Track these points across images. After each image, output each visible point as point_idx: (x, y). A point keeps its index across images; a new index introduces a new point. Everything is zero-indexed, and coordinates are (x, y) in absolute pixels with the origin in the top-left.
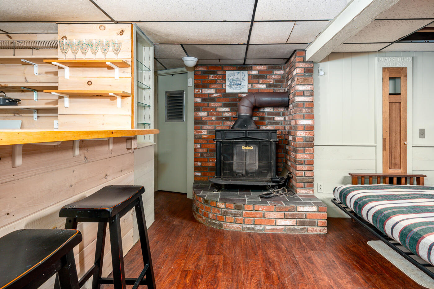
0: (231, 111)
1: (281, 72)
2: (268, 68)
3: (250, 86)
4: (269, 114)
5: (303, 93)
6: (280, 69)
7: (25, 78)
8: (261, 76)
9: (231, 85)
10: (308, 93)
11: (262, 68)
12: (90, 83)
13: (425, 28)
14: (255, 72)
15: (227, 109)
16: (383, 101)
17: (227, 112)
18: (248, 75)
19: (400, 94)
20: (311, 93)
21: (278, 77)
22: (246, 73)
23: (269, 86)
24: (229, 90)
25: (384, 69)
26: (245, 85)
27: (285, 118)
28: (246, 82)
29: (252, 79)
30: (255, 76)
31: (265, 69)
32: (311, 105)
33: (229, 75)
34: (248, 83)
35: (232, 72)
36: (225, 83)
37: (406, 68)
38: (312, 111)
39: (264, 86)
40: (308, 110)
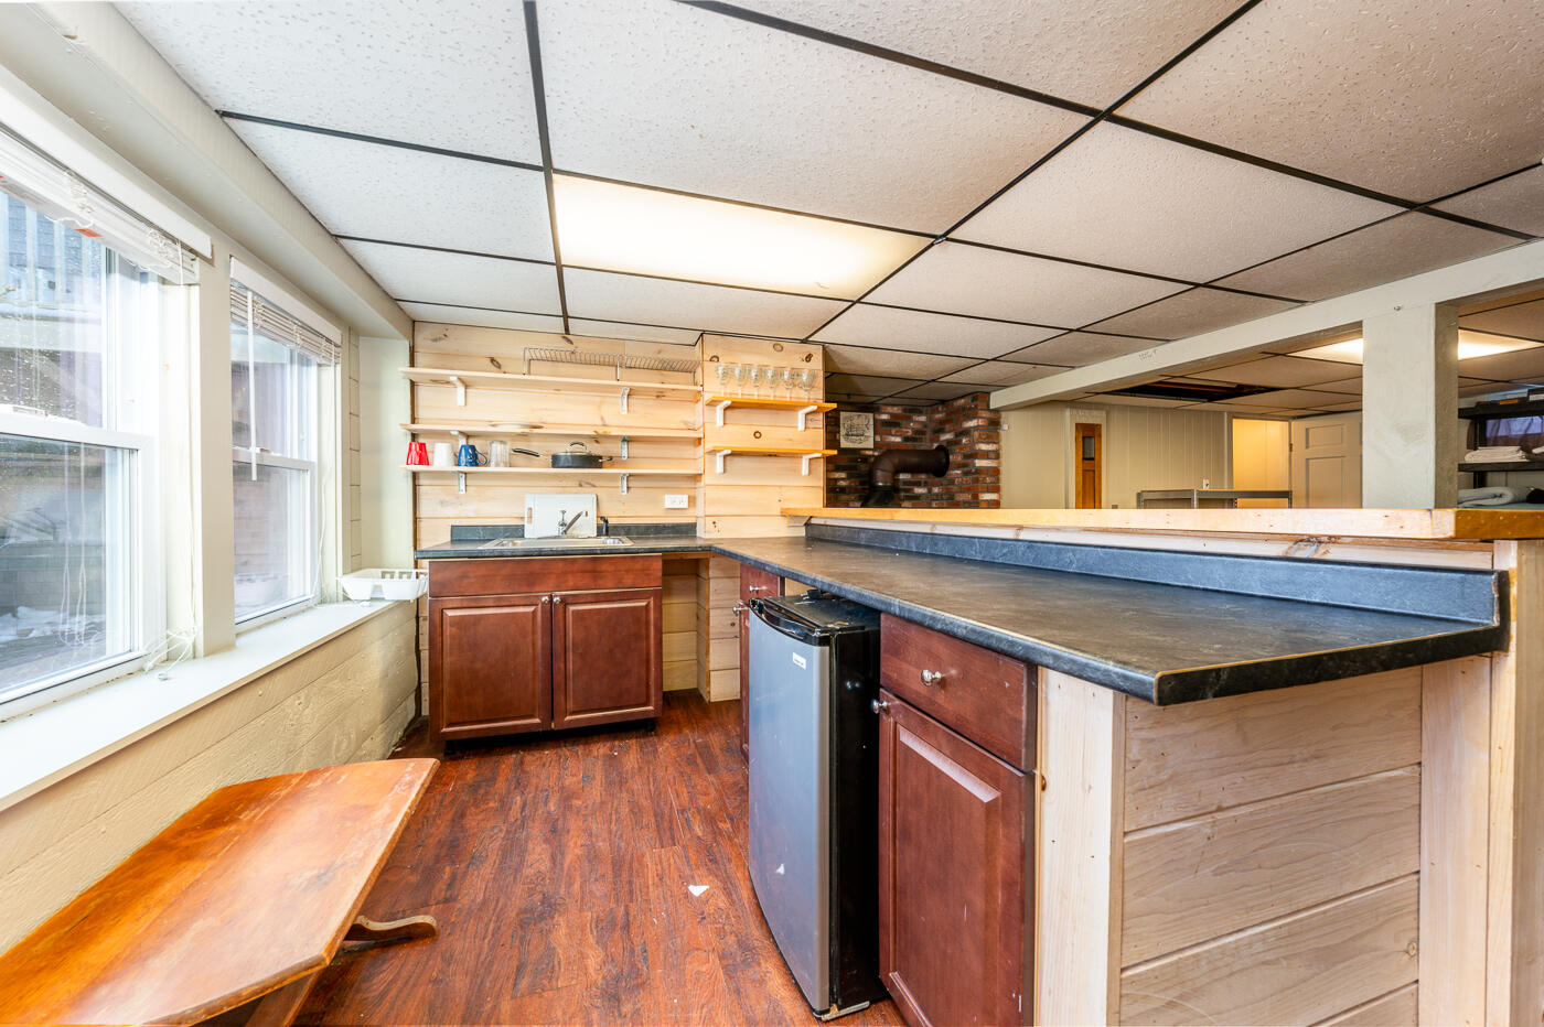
0: (849, 477)
1: (923, 418)
2: (905, 411)
3: (878, 439)
4: (906, 483)
5: (985, 455)
6: (920, 413)
7: (602, 419)
8: (893, 423)
9: (847, 435)
10: (992, 455)
11: (896, 410)
12: (758, 435)
13: (1160, 382)
14: (885, 417)
15: (843, 475)
16: (1077, 467)
17: (843, 479)
18: (874, 419)
19: (1093, 459)
20: (997, 455)
21: (917, 426)
22: (871, 416)
23: (906, 439)
24: (844, 444)
25: (1077, 425)
26: (869, 437)
27: (930, 491)
28: (871, 433)
29: (880, 427)
30: (885, 423)
31: (900, 412)
32: (996, 472)
33: (845, 418)
34: (875, 434)
35: (848, 414)
36: (839, 432)
37: (1100, 425)
38: (998, 480)
39: (898, 439)
40: (993, 479)
